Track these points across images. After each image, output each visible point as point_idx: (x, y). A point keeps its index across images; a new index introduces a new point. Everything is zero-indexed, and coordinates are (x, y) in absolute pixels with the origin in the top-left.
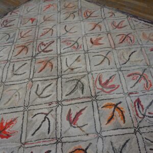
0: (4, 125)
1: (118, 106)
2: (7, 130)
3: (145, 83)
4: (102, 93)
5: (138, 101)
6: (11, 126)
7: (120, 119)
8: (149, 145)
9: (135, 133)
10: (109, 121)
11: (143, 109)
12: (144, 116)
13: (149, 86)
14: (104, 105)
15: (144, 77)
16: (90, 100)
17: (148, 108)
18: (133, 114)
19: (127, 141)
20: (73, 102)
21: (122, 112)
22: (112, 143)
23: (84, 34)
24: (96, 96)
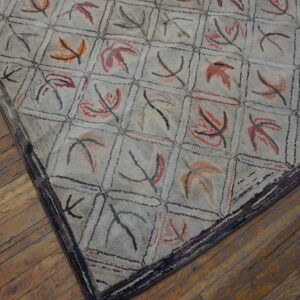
1: (76, 59)
3: (94, 108)
4: (105, 47)
5: (71, 85)
7: (59, 53)
8: (12, 67)
9: (34, 62)
10: (62, 41)
11: (57, 85)
12: (48, 82)
13: (87, 110)
14: (86, 43)
15: (107, 112)
16: (102, 31)
17: (56, 92)
18: (57, 71)
19: (29, 50)
20: (108, 13)
21: (66, 60)
22: (36, 35)
23: (251, 60)
24: (104, 39)
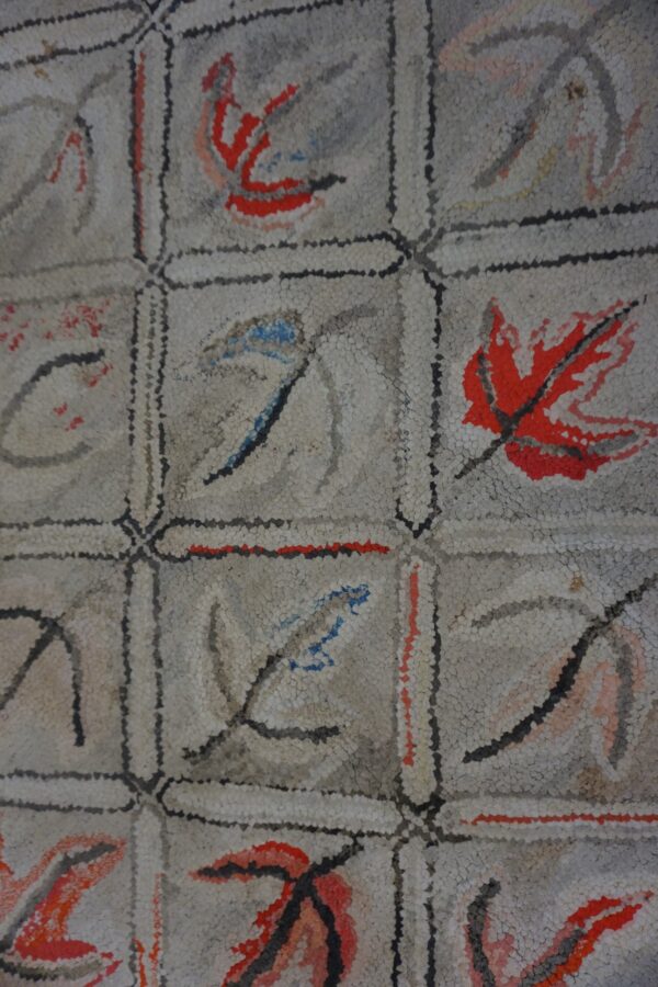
0: (524, 363)
2: (555, 412)
6: (586, 376)
